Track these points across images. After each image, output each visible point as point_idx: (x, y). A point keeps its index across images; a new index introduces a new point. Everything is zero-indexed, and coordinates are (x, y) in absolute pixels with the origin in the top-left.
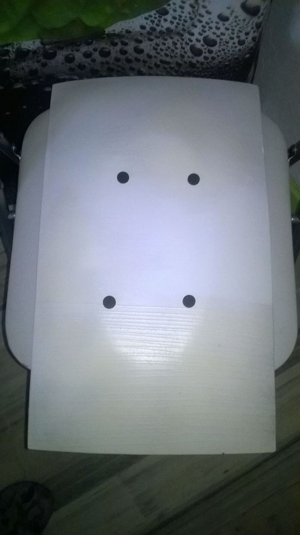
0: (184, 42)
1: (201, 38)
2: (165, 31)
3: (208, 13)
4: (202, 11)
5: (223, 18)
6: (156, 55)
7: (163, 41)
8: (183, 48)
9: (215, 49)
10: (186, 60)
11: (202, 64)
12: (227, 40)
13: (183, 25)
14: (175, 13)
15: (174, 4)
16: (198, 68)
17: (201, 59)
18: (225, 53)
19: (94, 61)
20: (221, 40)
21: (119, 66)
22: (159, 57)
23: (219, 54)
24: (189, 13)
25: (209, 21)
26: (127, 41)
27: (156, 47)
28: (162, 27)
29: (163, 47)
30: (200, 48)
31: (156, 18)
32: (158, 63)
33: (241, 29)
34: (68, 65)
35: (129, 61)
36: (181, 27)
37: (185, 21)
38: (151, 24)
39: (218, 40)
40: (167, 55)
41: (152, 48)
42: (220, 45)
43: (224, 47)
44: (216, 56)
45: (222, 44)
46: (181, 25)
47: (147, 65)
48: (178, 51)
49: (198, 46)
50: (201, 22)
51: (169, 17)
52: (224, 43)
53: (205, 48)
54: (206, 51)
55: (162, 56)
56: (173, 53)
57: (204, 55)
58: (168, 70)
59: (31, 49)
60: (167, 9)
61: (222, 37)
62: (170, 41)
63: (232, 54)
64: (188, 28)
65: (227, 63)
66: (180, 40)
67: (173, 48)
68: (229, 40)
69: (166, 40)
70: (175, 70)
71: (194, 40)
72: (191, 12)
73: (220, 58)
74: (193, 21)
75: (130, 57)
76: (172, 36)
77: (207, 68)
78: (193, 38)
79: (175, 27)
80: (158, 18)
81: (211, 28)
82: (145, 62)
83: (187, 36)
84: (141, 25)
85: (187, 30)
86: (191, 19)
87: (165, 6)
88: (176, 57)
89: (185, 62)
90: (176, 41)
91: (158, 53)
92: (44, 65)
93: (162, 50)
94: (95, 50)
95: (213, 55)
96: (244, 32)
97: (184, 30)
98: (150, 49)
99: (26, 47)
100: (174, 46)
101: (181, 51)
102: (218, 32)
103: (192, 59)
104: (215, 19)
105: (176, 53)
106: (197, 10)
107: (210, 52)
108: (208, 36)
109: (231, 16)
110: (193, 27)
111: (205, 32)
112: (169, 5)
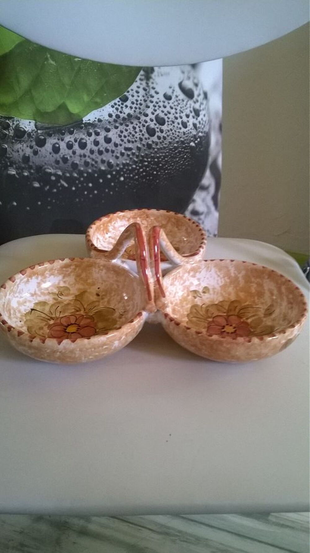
0: (141, 124)
1: (153, 117)
2: (126, 117)
3: (157, 93)
4: (152, 92)
5: (168, 98)
6: (121, 143)
7: (125, 127)
8: (141, 131)
9: (164, 128)
10: (144, 143)
11: (157, 144)
12: (173, 120)
13: (140, 108)
14: (132, 98)
15: (132, 90)
16: (154, 149)
17: (155, 139)
18: (173, 134)
19: (74, 153)
20: (168, 118)
21: (93, 160)
22: (124, 145)
23: (168, 133)
24: (143, 96)
25: (158, 101)
26: (99, 131)
28: (124, 113)
29: (126, 133)
30: (153, 127)
31: (119, 105)
32: (123, 151)
33: (182, 110)
34: (54, 155)
35: (100, 153)
36: (138, 110)
37: (141, 104)
38: (116, 111)
39: (166, 118)
40: (129, 141)
41: (118, 135)
42: (168, 125)
43: (171, 127)
44: (165, 135)
45: (169, 123)
46: (138, 109)
47: (114, 154)
48: (137, 135)
49: (152, 125)
50: (152, 102)
51: (128, 103)
52: (171, 123)
53: (157, 127)
54: (158, 130)
55: (125, 143)
56: (134, 138)
57: (157, 134)
58: (131, 156)
59: (26, 130)
60: (127, 95)
61: (169, 115)
62: (131, 126)
63: (178, 136)
64: (144, 110)
65: (175, 145)
66: (139, 124)
67: (134, 134)
68: (174, 120)
69: (127, 126)
70: (137, 155)
71: (149, 121)
72: (145, 95)
73: (169, 138)
74: (147, 102)
75: (101, 149)
76: (132, 121)
77: (161, 148)
78: (148, 119)
79: (134, 112)
80: (121, 106)
81: (160, 107)
82: (113, 152)
83: (143, 118)
84: (108, 113)
85: (143, 113)
86: (145, 101)
87: (126, 93)
88: (136, 141)
89: (144, 145)
90: (135, 126)
91: (122, 140)
92: (36, 153)
93: (125, 137)
94: (76, 141)
95: (164, 134)
96: (184, 114)
97: (140, 113)
98: (117, 137)
99: (23, 126)
100: (134, 130)
101: (140, 135)
102: (165, 110)
103: (149, 140)
104: (162, 99)
105: (136, 138)
106: (149, 92)
107: (162, 131)
108: (158, 114)
109: (173, 95)
110: (147, 109)
111: (155, 111)
112: (128, 92)
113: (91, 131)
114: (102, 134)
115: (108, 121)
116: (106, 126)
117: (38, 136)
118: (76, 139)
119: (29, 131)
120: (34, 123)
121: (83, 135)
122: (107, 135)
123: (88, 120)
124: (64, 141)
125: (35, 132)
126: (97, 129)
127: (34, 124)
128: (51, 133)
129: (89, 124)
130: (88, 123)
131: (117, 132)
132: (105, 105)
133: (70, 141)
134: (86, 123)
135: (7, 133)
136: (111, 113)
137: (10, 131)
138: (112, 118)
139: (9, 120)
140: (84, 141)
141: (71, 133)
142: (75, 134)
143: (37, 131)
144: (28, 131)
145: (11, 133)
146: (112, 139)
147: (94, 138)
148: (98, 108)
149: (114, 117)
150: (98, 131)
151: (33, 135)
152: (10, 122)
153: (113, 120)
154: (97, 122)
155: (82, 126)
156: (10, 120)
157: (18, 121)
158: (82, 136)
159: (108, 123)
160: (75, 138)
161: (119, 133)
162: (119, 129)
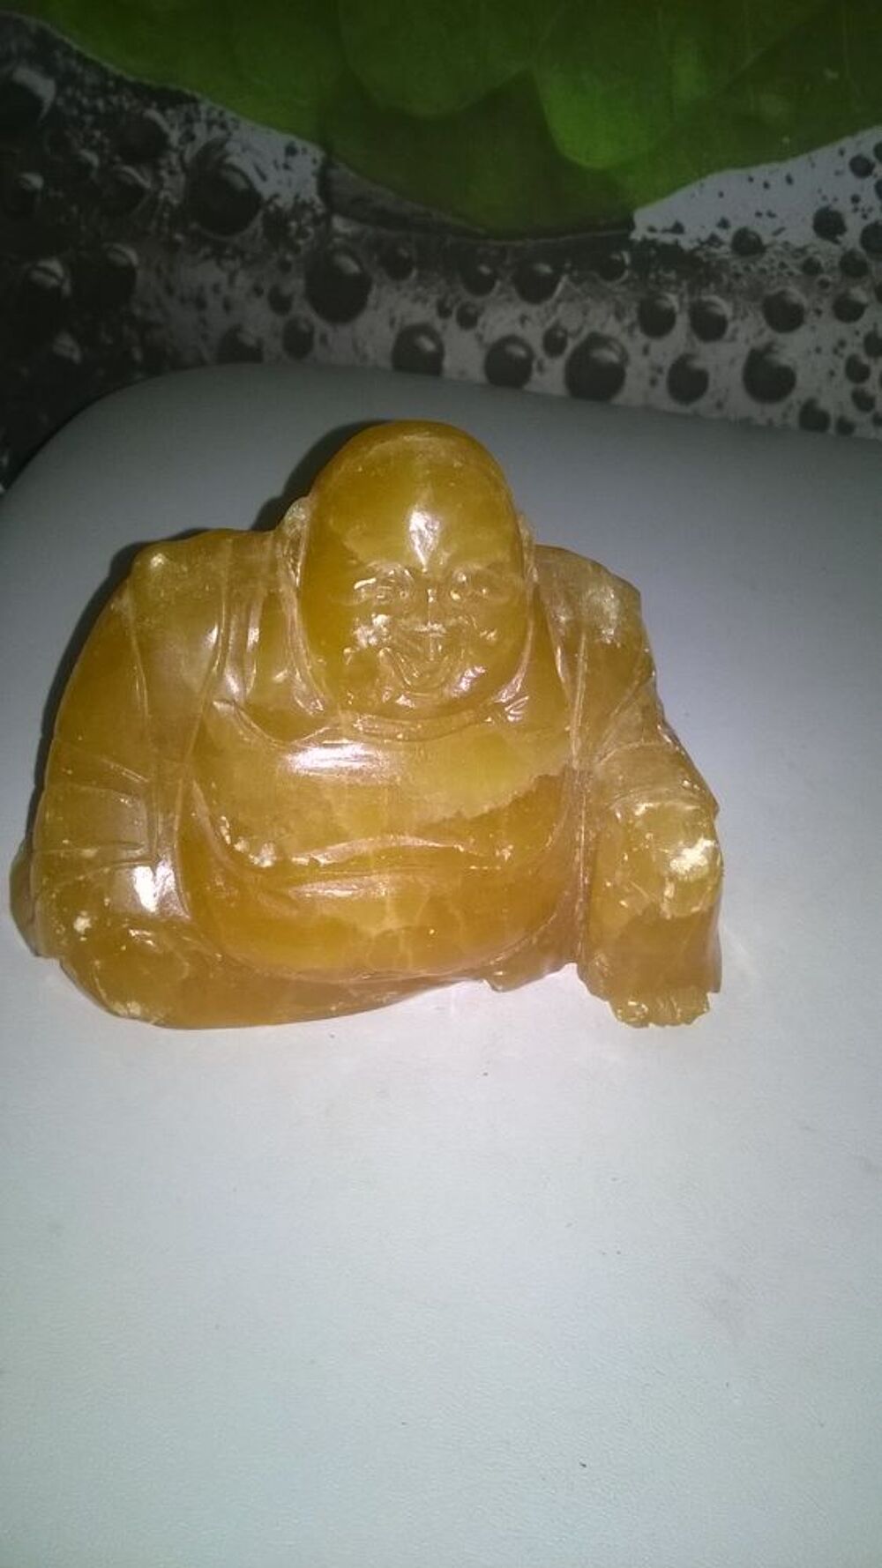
26: (725, 308)
27: (865, 360)
41: (842, 363)
94: (554, 344)
113: (672, 300)
114: (741, 336)
115: (801, 260)
116: (779, 289)
117: (330, 247)
118: (560, 334)
119: (280, 203)
120: (314, 161)
121: (612, 319)
122: (769, 348)
123: (670, 225)
124: (479, 329)
125: (316, 221)
126: (716, 299)
127: (315, 168)
128: (404, 253)
129: (671, 256)
130: (665, 246)
131: (842, 344)
132: (808, 145)
133: (512, 339)
134: (647, 244)
135: (147, 184)
136: (836, 207)
137: (164, 173)
138: (836, 242)
139: (162, 109)
140: (611, 356)
141: (535, 290)
142: (559, 301)
143: (327, 218)
144: (270, 201)
145: (170, 189)
146: (801, 378)
147: (682, 350)
148: (757, 162)
149: (852, 238)
150: (719, 312)
151: (302, 233)
152: (172, 126)
153: (836, 264)
154: (724, 252)
155: (616, 257)
156: (170, 112)
157: (223, 126)
158: (603, 325)
159: (797, 272)
160: (556, 327)
161: (855, 347)
162: (864, 324)
